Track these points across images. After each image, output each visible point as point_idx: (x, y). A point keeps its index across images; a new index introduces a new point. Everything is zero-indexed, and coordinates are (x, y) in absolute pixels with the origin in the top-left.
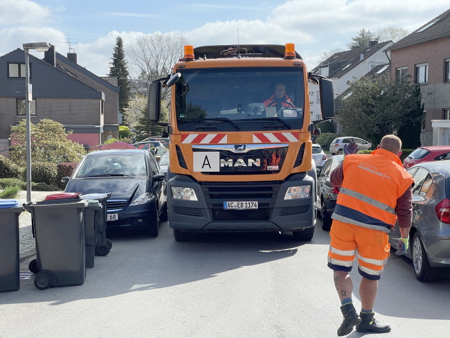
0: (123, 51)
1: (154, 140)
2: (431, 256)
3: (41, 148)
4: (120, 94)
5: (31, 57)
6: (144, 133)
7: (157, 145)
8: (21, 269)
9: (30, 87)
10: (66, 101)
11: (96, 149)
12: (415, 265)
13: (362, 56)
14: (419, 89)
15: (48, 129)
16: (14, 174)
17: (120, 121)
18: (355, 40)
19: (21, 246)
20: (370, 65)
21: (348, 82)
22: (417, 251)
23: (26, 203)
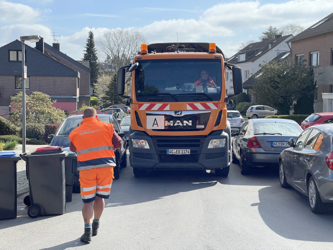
0: (94, 42)
1: (116, 107)
2: (322, 194)
3: (33, 113)
4: (91, 74)
5: (26, 46)
6: (108, 102)
7: (118, 111)
8: (18, 202)
9: (25, 68)
10: (51, 78)
11: (74, 114)
12: (310, 201)
13: (270, 45)
14: (313, 70)
15: (38, 99)
16: (13, 132)
17: (91, 93)
18: (265, 34)
19: (18, 185)
20: (276, 52)
21: (260, 65)
22: (312, 191)
23: (22, 154)
